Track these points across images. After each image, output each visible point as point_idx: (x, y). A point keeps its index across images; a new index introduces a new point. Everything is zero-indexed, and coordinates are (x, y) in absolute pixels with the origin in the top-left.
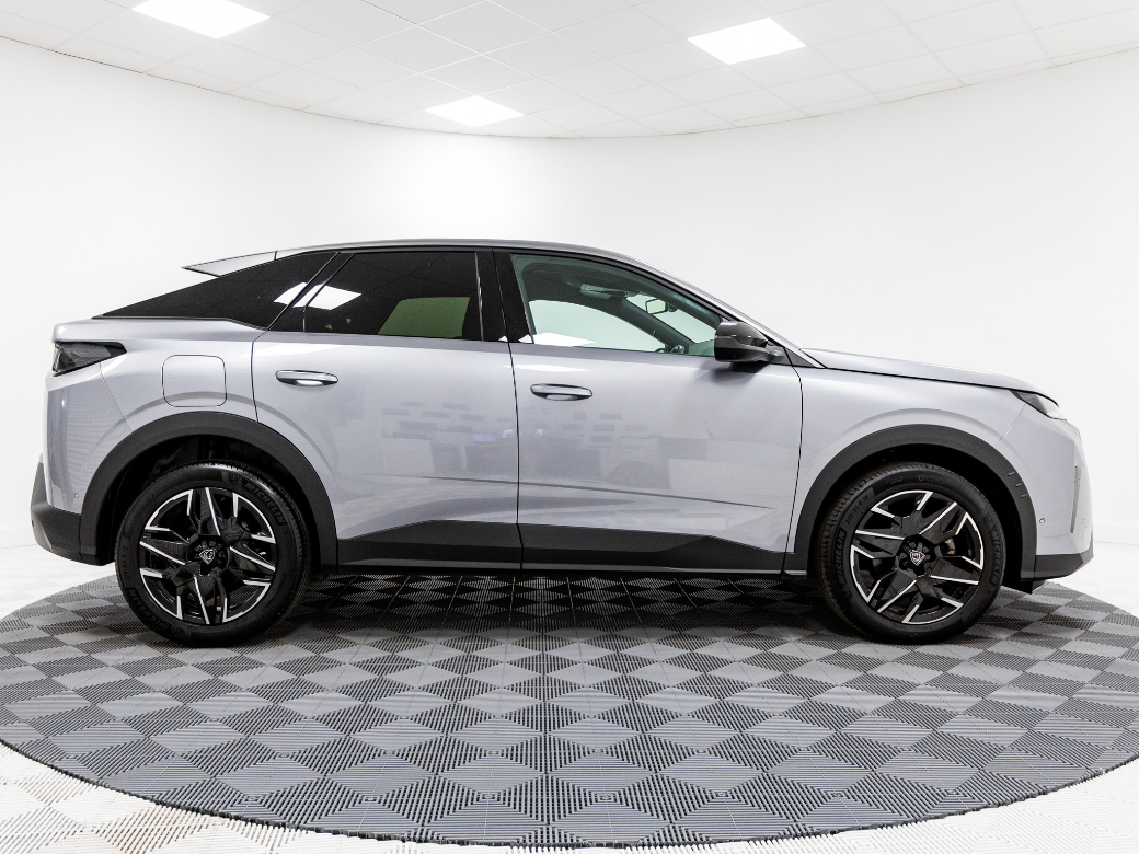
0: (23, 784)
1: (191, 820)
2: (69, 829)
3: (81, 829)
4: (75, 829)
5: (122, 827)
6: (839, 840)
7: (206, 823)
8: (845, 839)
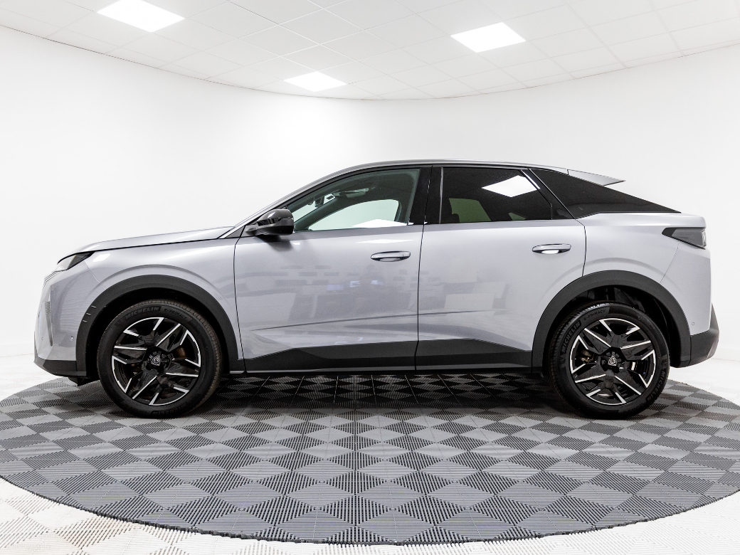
0: (11, 502)
1: (119, 526)
2: (39, 530)
3: (47, 530)
4: (44, 531)
5: (74, 529)
6: (544, 541)
7: (129, 527)
8: (547, 541)
